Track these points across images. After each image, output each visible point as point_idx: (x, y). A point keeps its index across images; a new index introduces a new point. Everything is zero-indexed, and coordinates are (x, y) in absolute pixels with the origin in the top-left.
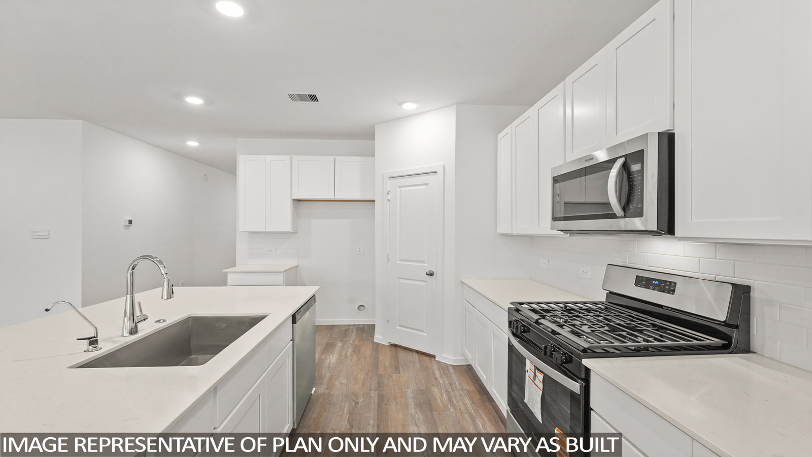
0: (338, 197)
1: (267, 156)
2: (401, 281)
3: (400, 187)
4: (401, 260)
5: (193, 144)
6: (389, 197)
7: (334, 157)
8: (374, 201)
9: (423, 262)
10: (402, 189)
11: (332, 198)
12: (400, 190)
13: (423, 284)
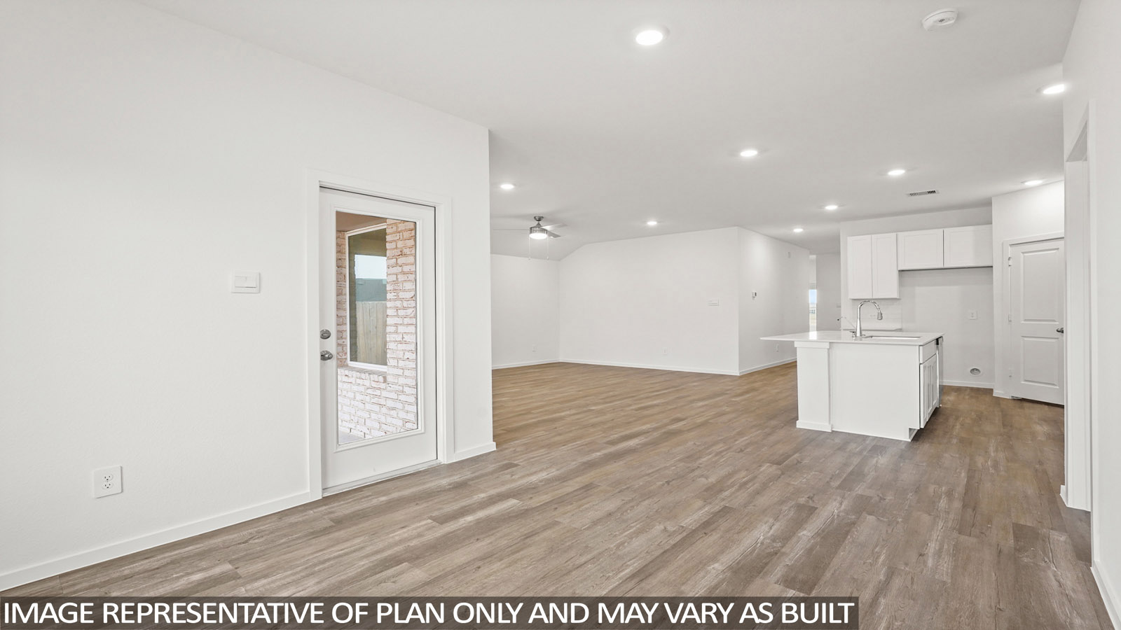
0: (946, 266)
1: (873, 236)
2: (1026, 339)
3: (1023, 253)
4: (1025, 320)
5: (798, 230)
6: (1010, 263)
7: (941, 230)
8: (992, 267)
9: (1054, 321)
10: (1025, 254)
11: (941, 266)
12: (1024, 256)
13: (1054, 340)
